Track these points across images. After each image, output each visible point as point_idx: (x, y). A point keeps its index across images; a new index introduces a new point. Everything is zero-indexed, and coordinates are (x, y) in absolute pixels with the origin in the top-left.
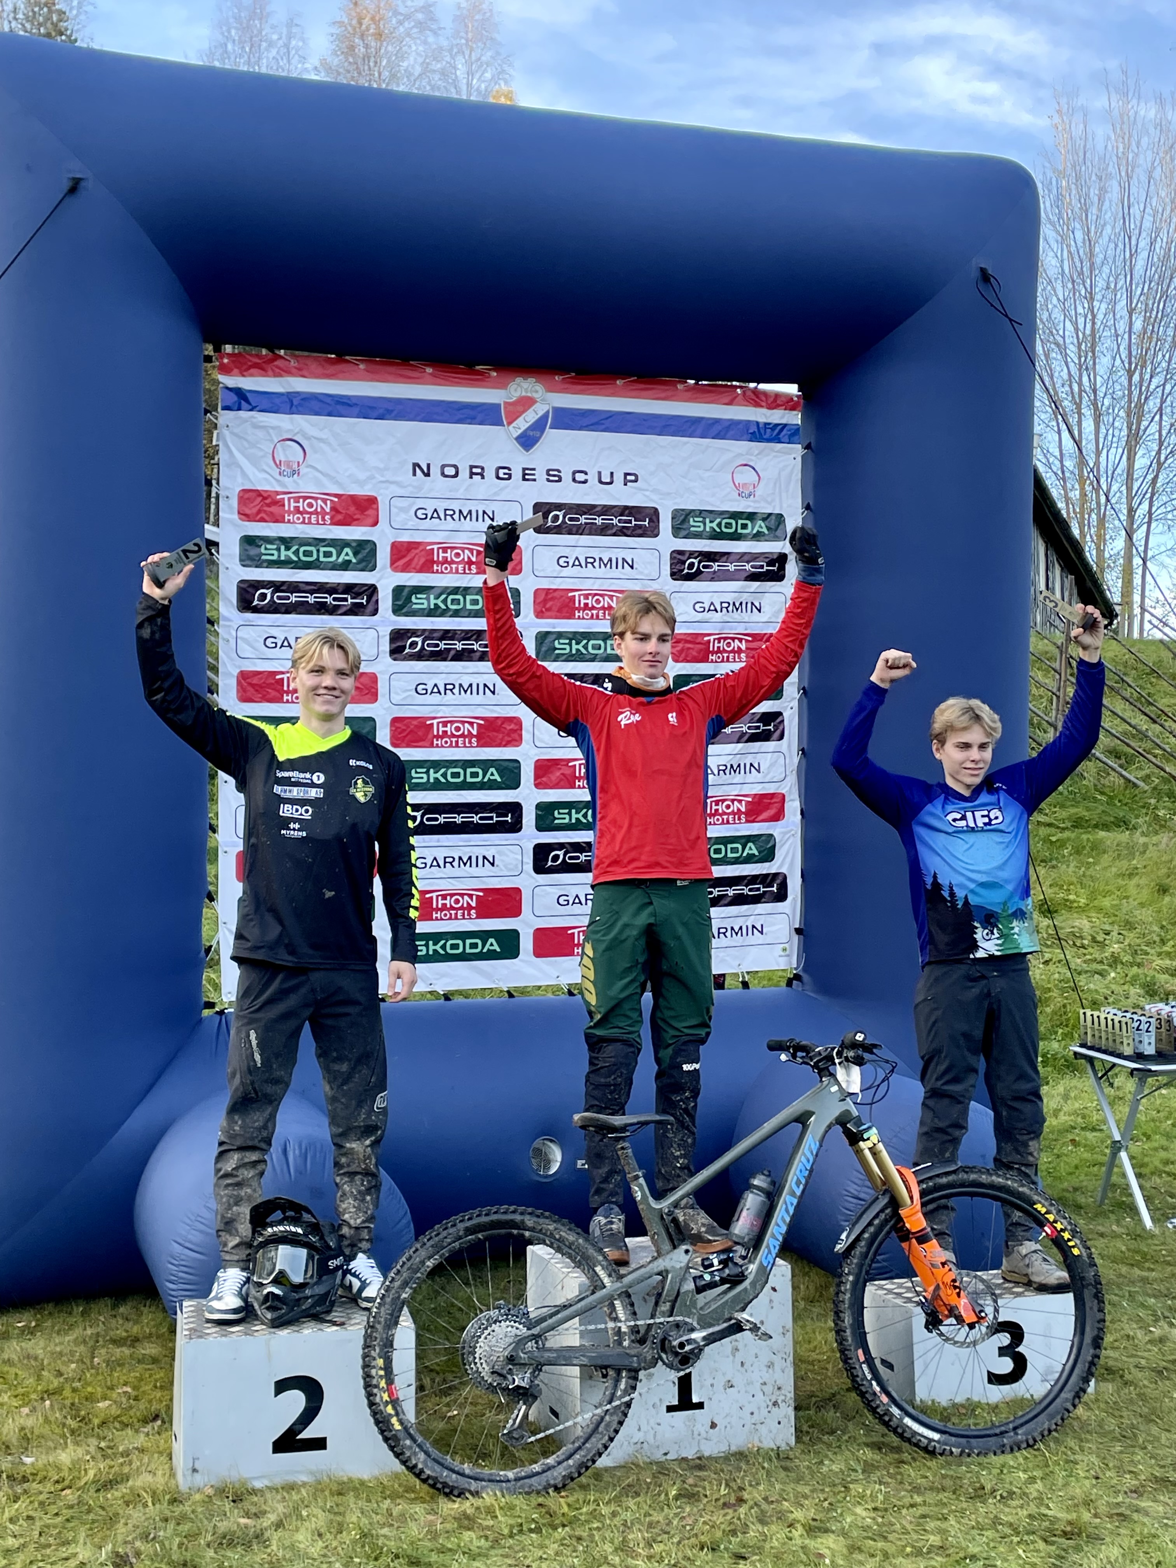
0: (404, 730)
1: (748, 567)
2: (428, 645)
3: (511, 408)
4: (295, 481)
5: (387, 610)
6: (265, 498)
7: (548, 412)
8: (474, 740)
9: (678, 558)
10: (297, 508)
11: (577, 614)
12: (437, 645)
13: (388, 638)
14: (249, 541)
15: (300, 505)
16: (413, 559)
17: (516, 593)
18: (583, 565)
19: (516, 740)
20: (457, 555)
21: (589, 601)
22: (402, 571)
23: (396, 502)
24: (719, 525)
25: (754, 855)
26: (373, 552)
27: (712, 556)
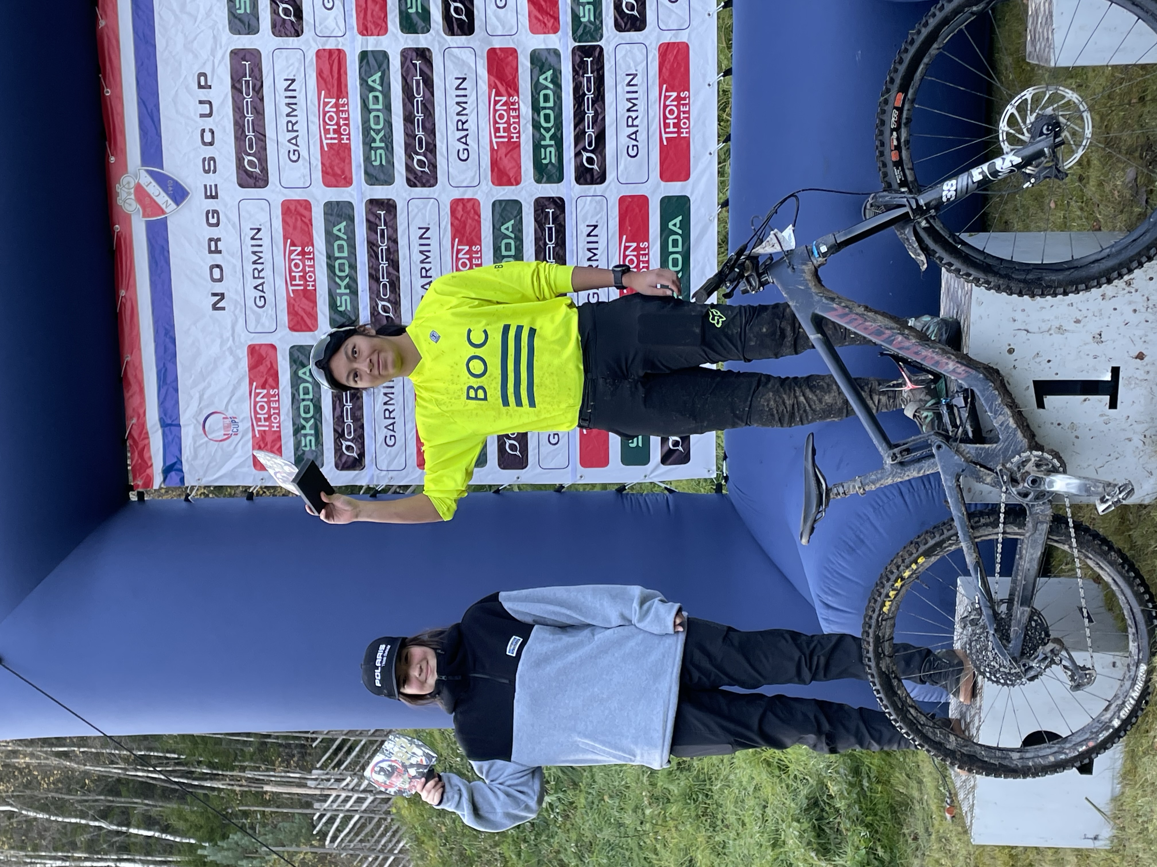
2: (385, 294)
3: (148, 210)
4: (242, 421)
7: (147, 171)
8: (474, 248)
9: (279, 28)
10: (266, 420)
11: (345, 141)
12: (385, 286)
15: (262, 417)
16: (304, 310)
17: (329, 205)
18: (295, 134)
19: (473, 205)
20: (297, 265)
21: (332, 128)
22: (316, 320)
23: (252, 327)
26: (301, 348)
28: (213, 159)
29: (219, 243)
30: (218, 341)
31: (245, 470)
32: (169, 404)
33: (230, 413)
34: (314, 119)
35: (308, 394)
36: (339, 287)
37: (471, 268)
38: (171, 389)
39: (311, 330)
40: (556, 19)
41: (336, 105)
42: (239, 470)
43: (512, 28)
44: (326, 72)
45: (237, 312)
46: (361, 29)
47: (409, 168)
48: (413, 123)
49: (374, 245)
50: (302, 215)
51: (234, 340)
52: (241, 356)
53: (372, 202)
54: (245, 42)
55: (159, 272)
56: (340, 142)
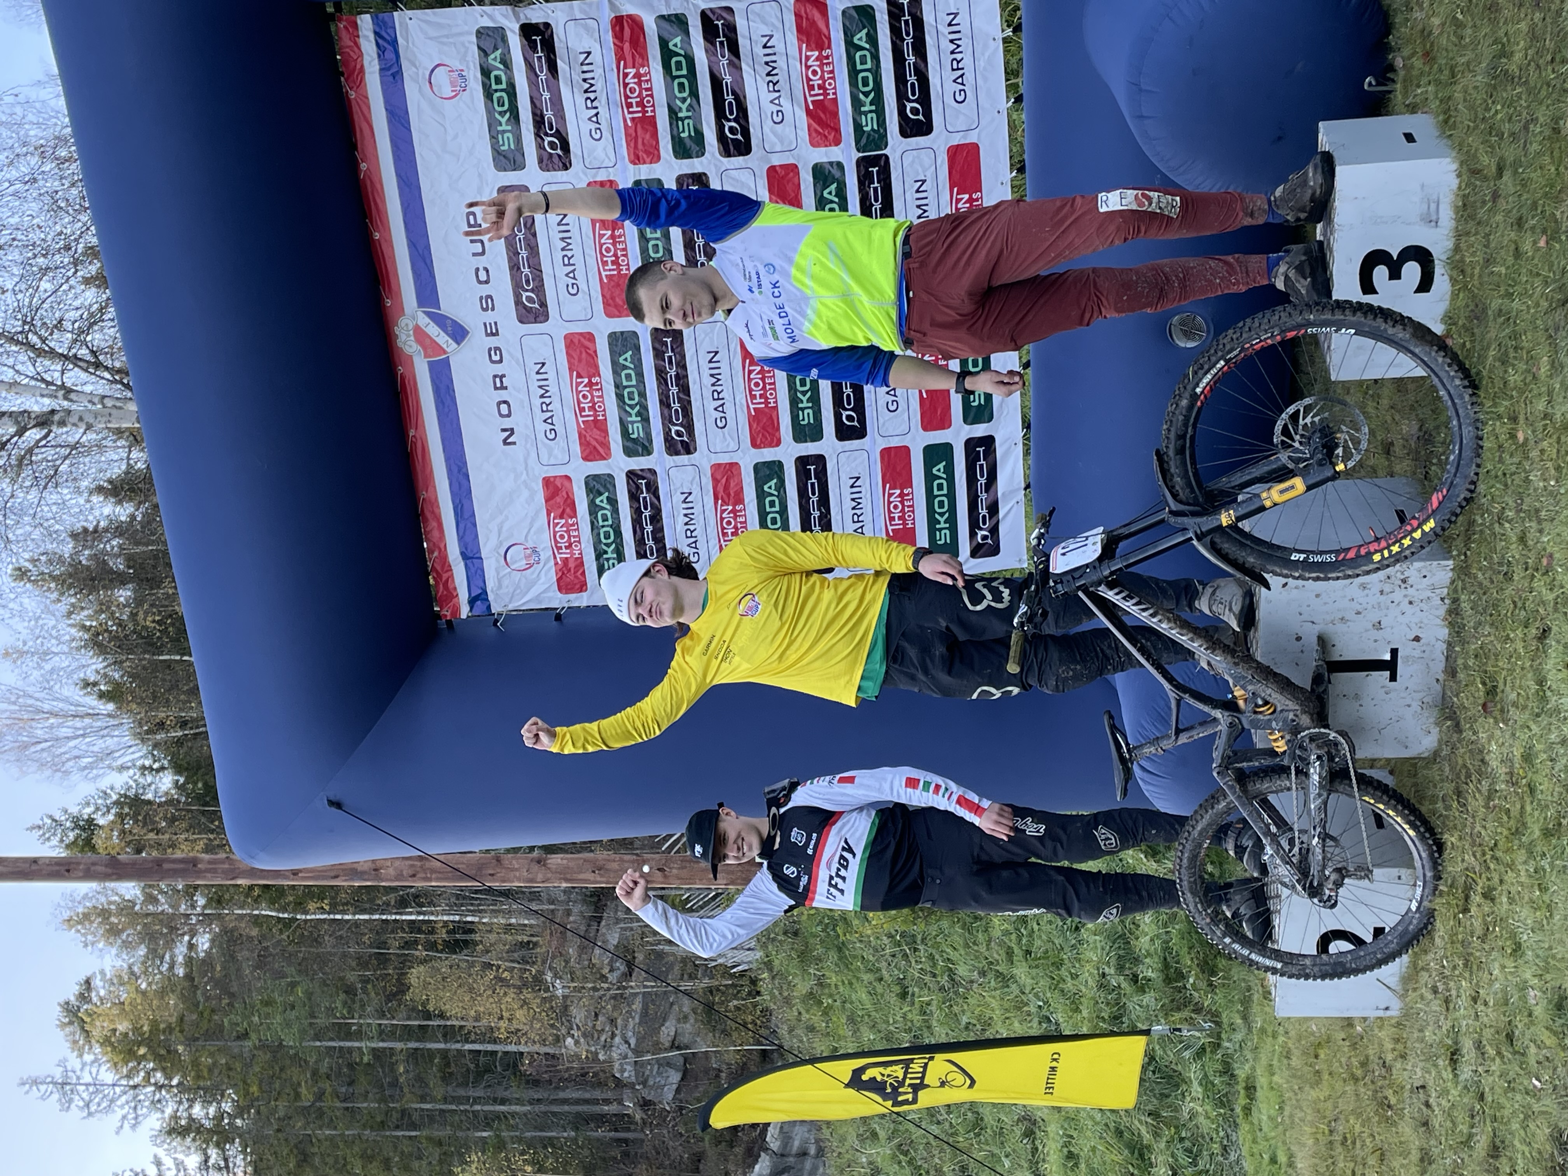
1: (543, 76)
2: (678, 420)
3: (430, 351)
4: (543, 550)
5: (649, 461)
6: (563, 573)
7: (424, 312)
9: (546, 163)
10: (566, 548)
11: (624, 272)
12: (676, 411)
13: (675, 458)
15: (563, 545)
16: (596, 440)
17: (613, 337)
18: (572, 268)
20: (584, 397)
21: (609, 260)
22: (609, 449)
23: (544, 459)
24: (502, 114)
25: (867, 34)
26: (596, 477)
27: (538, 119)
28: (491, 297)
29: (504, 380)
30: (512, 475)
31: (550, 594)
32: (468, 538)
33: (530, 544)
34: (591, 252)
35: (607, 520)
36: (630, 415)
37: (764, 388)
38: (469, 525)
39: (605, 459)
40: (837, 130)
41: (613, 237)
42: (545, 593)
43: (791, 143)
45: (529, 446)
46: (633, 158)
48: (694, 250)
49: (662, 372)
50: (586, 347)
51: (527, 473)
52: (536, 488)
53: (658, 332)
54: (511, 178)
55: (446, 410)
56: (619, 273)
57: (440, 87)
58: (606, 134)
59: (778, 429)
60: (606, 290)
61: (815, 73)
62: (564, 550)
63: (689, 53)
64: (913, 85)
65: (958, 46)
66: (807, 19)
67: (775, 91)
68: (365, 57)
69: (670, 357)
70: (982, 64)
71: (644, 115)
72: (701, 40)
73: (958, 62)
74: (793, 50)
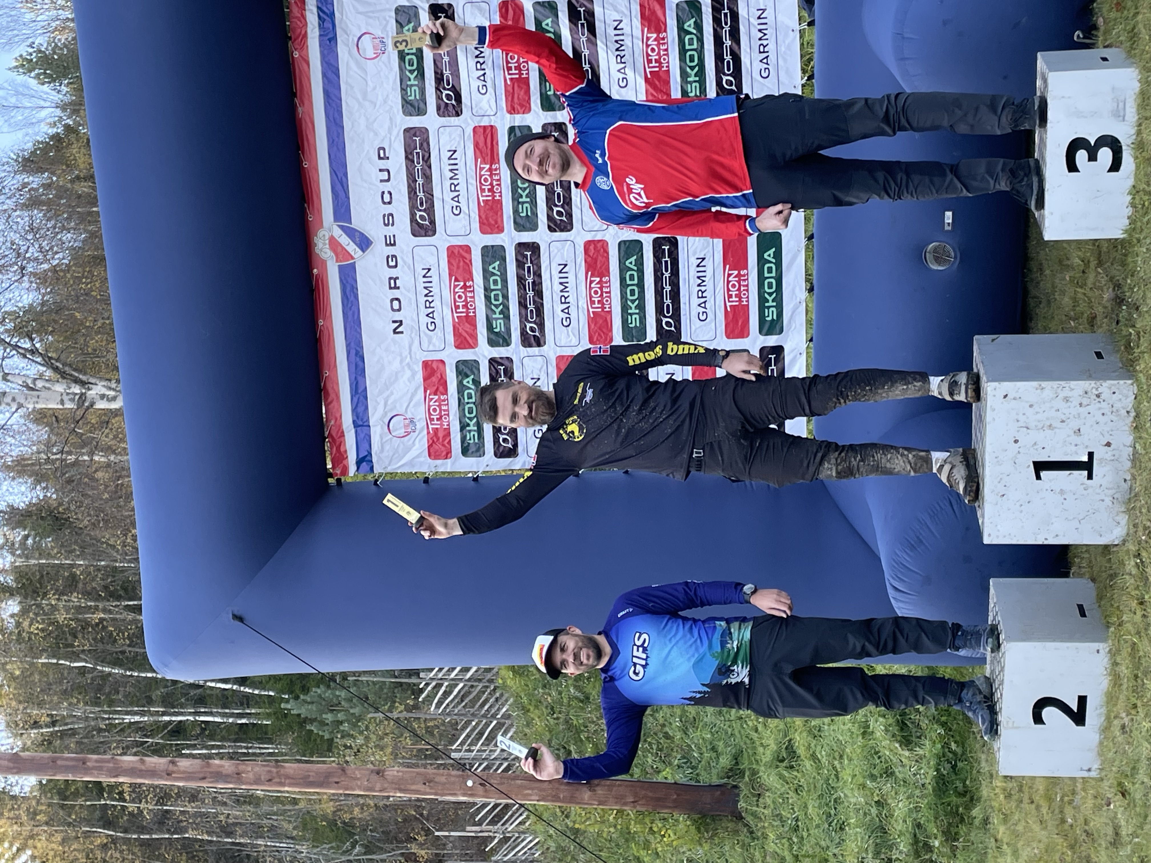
0: (599, 334)
2: (532, 318)
3: (340, 256)
4: (419, 420)
5: (507, 351)
6: (433, 441)
7: (339, 226)
8: (604, 279)
9: (443, 110)
10: (438, 419)
11: (497, 198)
12: (532, 311)
13: (529, 349)
14: (465, 451)
15: (435, 417)
16: (466, 332)
17: (485, 249)
18: (457, 193)
19: (603, 247)
20: (460, 297)
21: (486, 188)
22: (477, 340)
23: (425, 346)
24: (412, 72)
25: (695, 22)
26: (465, 362)
27: (439, 76)
28: (392, 215)
29: (397, 281)
30: (399, 358)
31: (422, 459)
32: (360, 409)
33: (409, 415)
34: (473, 181)
35: (471, 398)
36: (495, 313)
37: (602, 295)
38: (362, 397)
39: (473, 348)
41: (490, 170)
42: (417, 460)
44: (481, 144)
45: (413, 335)
46: (509, 109)
47: (550, 218)
49: (521, 278)
50: (464, 258)
51: (411, 357)
52: (417, 369)
53: (520, 245)
54: (415, 121)
55: (350, 305)
56: (493, 198)
57: (365, 50)
58: (490, 90)
59: (611, 330)
60: (482, 212)
61: (653, 50)
62: (436, 422)
63: (557, 31)
64: (728, 62)
65: (765, 34)
66: (649, 8)
67: (621, 62)
68: (309, 25)
69: (529, 267)
70: (783, 49)
71: (520, 76)
72: (567, 21)
73: (764, 47)
74: (637, 33)
